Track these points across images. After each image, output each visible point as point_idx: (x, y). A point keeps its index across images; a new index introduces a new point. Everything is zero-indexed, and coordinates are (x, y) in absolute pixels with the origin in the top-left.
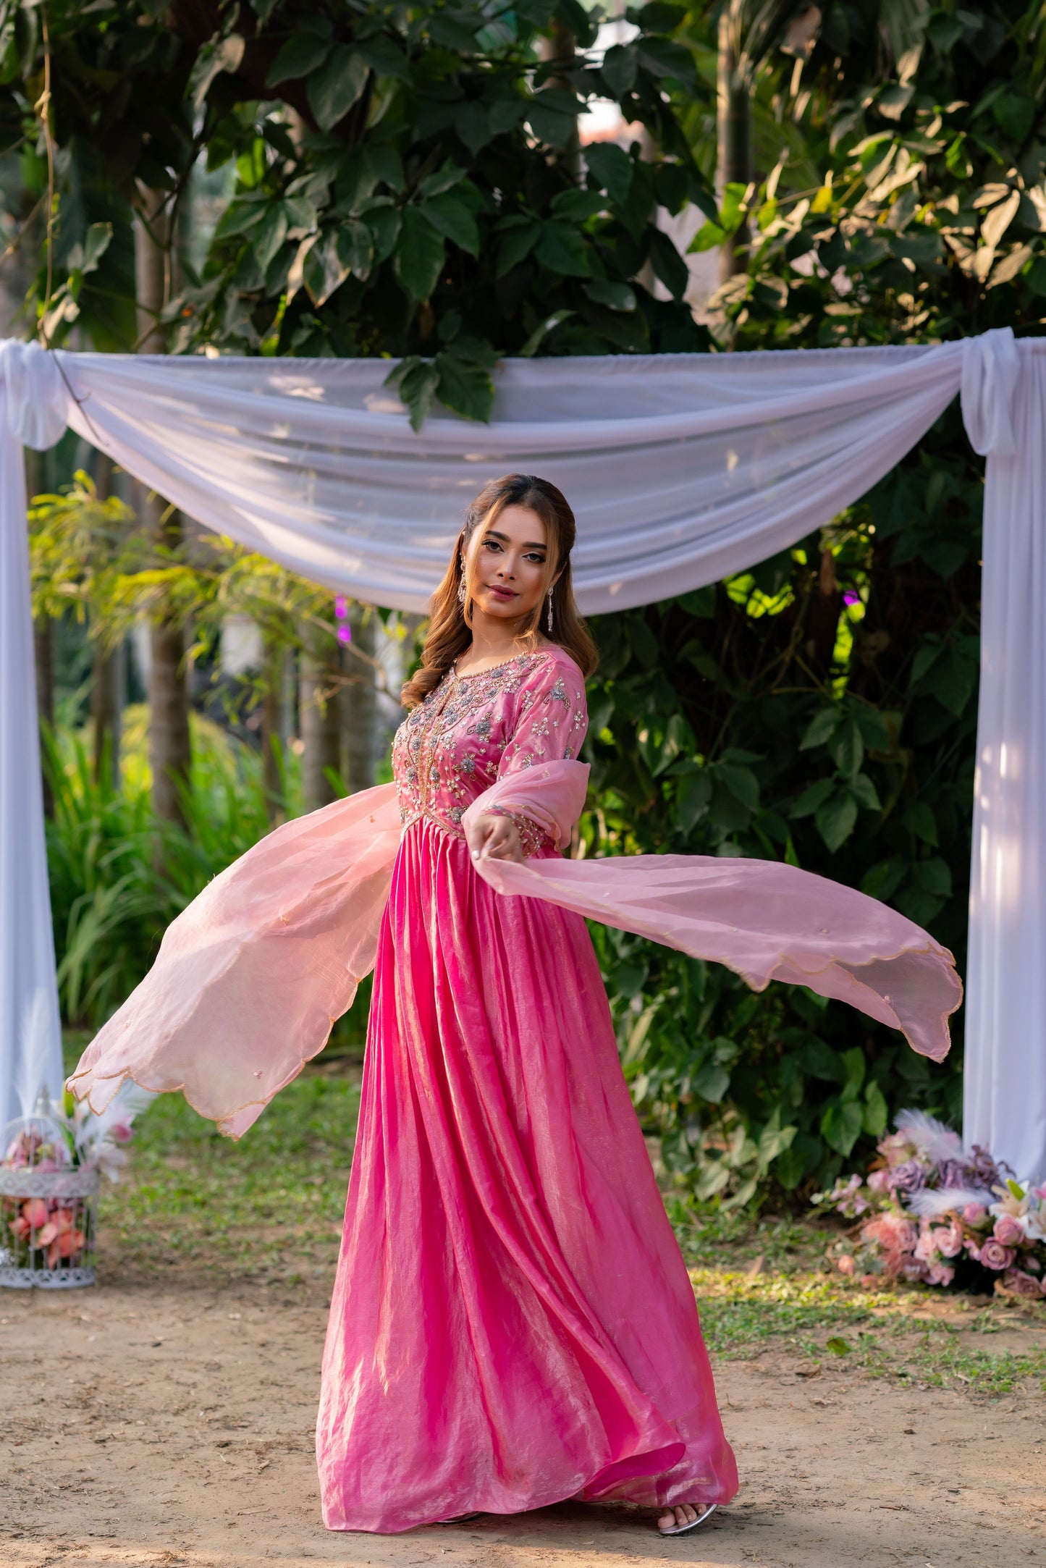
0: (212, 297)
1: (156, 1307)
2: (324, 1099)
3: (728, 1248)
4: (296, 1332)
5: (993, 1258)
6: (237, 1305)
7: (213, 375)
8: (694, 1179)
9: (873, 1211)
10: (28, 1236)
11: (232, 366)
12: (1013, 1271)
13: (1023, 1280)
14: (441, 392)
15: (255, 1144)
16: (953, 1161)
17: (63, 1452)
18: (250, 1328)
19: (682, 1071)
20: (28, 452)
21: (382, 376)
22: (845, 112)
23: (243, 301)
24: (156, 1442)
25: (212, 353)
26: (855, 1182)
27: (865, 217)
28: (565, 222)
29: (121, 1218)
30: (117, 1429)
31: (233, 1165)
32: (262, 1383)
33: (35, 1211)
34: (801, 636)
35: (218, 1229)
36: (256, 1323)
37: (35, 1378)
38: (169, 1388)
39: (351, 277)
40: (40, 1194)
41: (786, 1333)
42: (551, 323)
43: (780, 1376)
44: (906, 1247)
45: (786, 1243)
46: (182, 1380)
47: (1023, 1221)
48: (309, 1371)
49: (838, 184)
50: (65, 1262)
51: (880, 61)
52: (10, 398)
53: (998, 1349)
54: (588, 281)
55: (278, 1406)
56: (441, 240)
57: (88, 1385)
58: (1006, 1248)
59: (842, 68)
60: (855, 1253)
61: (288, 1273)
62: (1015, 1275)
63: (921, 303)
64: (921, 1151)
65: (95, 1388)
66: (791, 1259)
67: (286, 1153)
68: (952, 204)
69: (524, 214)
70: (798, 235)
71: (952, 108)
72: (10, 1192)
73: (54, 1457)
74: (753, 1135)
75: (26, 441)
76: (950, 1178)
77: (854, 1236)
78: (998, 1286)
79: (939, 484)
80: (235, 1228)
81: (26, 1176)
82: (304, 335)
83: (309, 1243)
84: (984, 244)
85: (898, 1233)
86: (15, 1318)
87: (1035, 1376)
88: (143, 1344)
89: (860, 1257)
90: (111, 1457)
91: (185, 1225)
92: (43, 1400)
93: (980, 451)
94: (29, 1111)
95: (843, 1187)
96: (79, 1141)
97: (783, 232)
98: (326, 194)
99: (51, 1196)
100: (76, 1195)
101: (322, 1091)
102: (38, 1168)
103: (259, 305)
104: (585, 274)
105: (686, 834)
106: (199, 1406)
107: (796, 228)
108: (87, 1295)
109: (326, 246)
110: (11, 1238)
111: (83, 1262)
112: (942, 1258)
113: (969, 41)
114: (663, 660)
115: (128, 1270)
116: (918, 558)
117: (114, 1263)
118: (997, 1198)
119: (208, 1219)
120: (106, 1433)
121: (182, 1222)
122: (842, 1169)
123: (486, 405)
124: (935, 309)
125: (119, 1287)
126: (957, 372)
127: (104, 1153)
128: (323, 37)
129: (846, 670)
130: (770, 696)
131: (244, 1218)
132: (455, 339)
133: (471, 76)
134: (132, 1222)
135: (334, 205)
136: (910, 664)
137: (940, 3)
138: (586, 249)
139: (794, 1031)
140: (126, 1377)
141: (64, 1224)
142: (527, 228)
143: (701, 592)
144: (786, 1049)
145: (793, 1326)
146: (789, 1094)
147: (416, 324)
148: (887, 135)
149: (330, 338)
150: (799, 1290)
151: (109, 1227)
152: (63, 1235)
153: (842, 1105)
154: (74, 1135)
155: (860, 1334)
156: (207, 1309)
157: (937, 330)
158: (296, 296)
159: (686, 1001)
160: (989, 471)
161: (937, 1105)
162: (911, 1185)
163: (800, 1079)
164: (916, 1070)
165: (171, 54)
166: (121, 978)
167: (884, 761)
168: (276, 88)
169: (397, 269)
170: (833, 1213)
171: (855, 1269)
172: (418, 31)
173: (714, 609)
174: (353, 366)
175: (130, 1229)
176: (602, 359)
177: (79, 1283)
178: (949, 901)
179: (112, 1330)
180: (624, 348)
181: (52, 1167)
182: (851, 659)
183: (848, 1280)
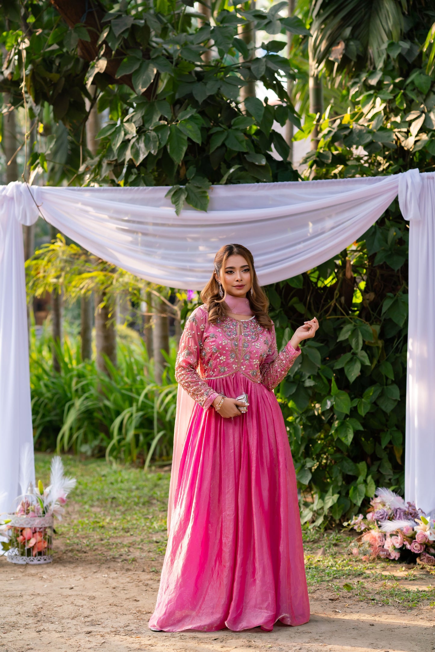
0: (97, 163)
1: (74, 572)
2: (159, 482)
3: (310, 544)
4: (129, 582)
5: (415, 549)
6: (107, 571)
7: (97, 194)
9: (368, 529)
10: (24, 543)
11: (104, 190)
12: (424, 554)
13: (428, 557)
14: (187, 199)
15: (129, 501)
16: (399, 509)
17: (22, 637)
18: (110, 581)
20: (24, 226)
21: (165, 193)
22: (355, 83)
23: (109, 164)
24: (61, 632)
25: (96, 186)
26: (361, 517)
27: (362, 125)
28: (237, 129)
29: (68, 534)
30: (46, 626)
31: (118, 511)
32: (110, 605)
33: (27, 533)
34: (338, 295)
35: (106, 538)
36: (113, 578)
37: (19, 603)
38: (71, 608)
39: (150, 154)
40: (29, 526)
41: (328, 581)
42: (232, 170)
43: (322, 600)
44: (380, 544)
45: (334, 542)
46: (78, 604)
47: (428, 533)
48: (131, 599)
49: (352, 112)
50: (40, 554)
51: (369, 62)
52: (16, 205)
53: (414, 588)
54: (247, 153)
55: (114, 615)
56: (186, 138)
57: (39, 606)
58: (421, 544)
59: (354, 66)
60: (359, 547)
61: (131, 557)
62: (425, 556)
63: (386, 160)
64: (387, 504)
65: (42, 608)
66: (335, 549)
67: (141, 505)
68: (398, 119)
69: (221, 127)
70: (335, 133)
71: (397, 80)
72: (17, 525)
73: (18, 639)
74: (322, 498)
75: (22, 222)
76: (398, 516)
77: (359, 540)
78: (418, 560)
79: (393, 233)
80: (113, 537)
81: (24, 519)
82: (133, 177)
83: (141, 543)
84: (411, 135)
85: (377, 538)
86: (17, 577)
87: (428, 599)
88: (66, 588)
89: (361, 549)
90: (41, 639)
91: (93, 536)
92: (19, 613)
93: (406, 219)
94: (24, 493)
95: (356, 519)
96: (45, 505)
97: (330, 132)
98: (141, 120)
99: (34, 526)
100: (43, 526)
101: (160, 479)
102: (28, 516)
103: (115, 166)
104: (245, 151)
105: (292, 376)
106: (82, 615)
107: (335, 130)
108: (48, 567)
109: (140, 142)
110: (18, 544)
111: (47, 553)
112: (395, 549)
113: (404, 53)
114: (283, 306)
115: (67, 556)
116: (385, 263)
117: (61, 553)
118: (417, 524)
119: (103, 534)
120: (42, 628)
121: (92, 535)
122: (357, 512)
123: (206, 204)
124: (391, 162)
125: (61, 563)
126: (397, 187)
127: (55, 509)
128: (138, 57)
129: (359, 308)
130: (326, 319)
131: (118, 533)
132: (193, 178)
133: (200, 72)
134: (72, 535)
135: (143, 125)
136: (382, 306)
137: (392, 39)
138: (246, 141)
139: (338, 455)
140: (56, 603)
141: (38, 537)
142: (222, 132)
143: (296, 278)
144: (335, 462)
145: (331, 578)
146: (336, 481)
147: (178, 172)
148: (372, 92)
149: (143, 178)
150: (336, 562)
151: (63, 537)
152: (39, 542)
153: (357, 485)
154: (43, 502)
155: (358, 582)
156: (95, 572)
157: (392, 170)
158: (128, 162)
159: (293, 443)
160: (410, 227)
161: (396, 485)
162: (382, 518)
163: (341, 474)
164: (387, 470)
165: (80, 66)
166: (85, 434)
167: (372, 345)
168: (120, 78)
169: (169, 150)
170: (352, 529)
171: (359, 553)
172: (178, 54)
173: (304, 285)
174: (152, 189)
175: (71, 538)
176: (252, 184)
177: (45, 562)
178: (399, 402)
179: (55, 582)
180: (262, 180)
181: (34, 515)
182: (361, 303)
183: (356, 558)
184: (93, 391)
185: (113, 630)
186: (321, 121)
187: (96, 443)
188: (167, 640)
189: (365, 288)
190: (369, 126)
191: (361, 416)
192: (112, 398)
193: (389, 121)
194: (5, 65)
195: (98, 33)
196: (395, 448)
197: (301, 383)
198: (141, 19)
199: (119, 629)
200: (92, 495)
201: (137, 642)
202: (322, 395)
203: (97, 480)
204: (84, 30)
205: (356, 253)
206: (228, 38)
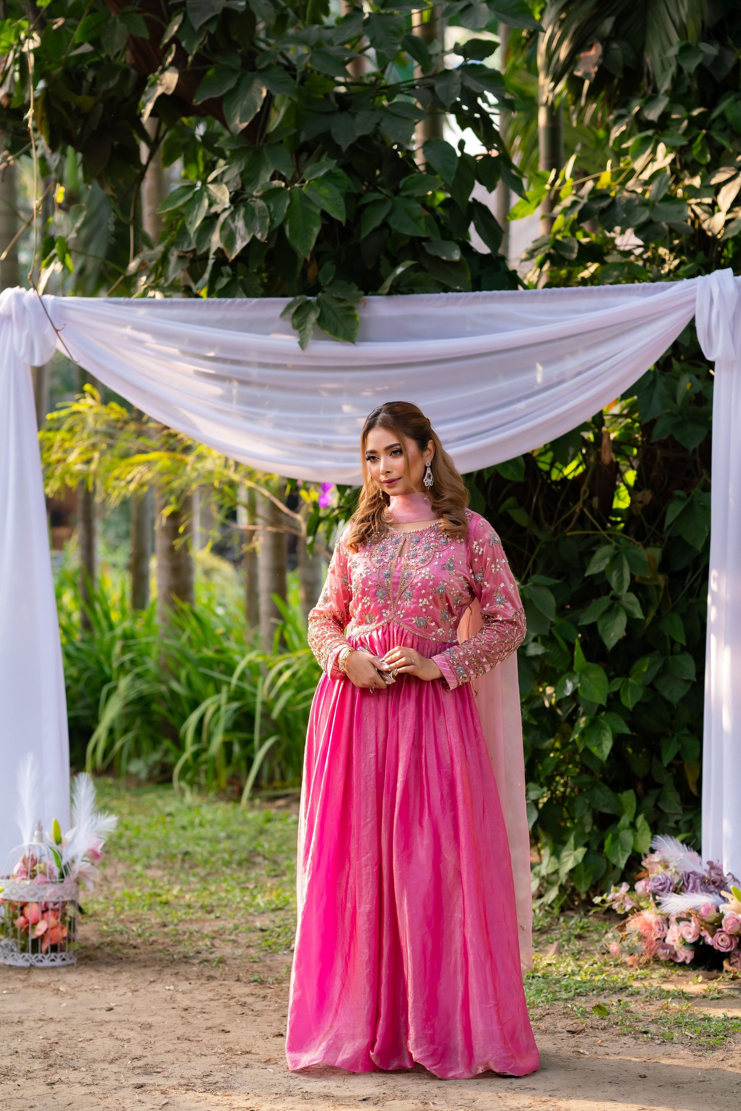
0: (159, 256)
1: (115, 981)
2: (268, 826)
3: (535, 936)
4: (212, 1000)
5: (721, 944)
6: (173, 979)
7: (160, 311)
9: (638, 909)
10: (27, 929)
11: (173, 304)
12: (737, 953)
14: (320, 321)
15: (213, 859)
16: (694, 873)
17: (21, 1092)
18: (179, 997)
20: (32, 367)
21: (280, 310)
22: (619, 118)
23: (181, 258)
24: (90, 1085)
25: (159, 296)
26: (625, 887)
27: (633, 192)
28: (409, 197)
29: (105, 915)
30: (64, 1074)
31: (194, 875)
32: (178, 1038)
33: (32, 911)
34: (588, 494)
35: (172, 922)
36: (184, 993)
37: (16, 1035)
38: (109, 1043)
39: (254, 238)
40: (35, 899)
41: (566, 1000)
42: (400, 270)
43: (555, 1032)
44: (659, 936)
45: (578, 932)
46: (120, 1037)
48: (215, 1029)
49: (615, 169)
50: (54, 948)
51: (645, 80)
52: (16, 330)
53: (719, 1012)
54: (427, 240)
55: (186, 1057)
56: (318, 212)
57: (52, 1040)
58: (731, 936)
59: (618, 86)
60: (622, 940)
61: (217, 955)
62: (738, 957)
63: (674, 254)
64: (672, 865)
65: (56, 1043)
66: (579, 944)
67: (234, 866)
68: (697, 182)
69: (380, 192)
70: (585, 205)
71: (695, 113)
72: (14, 898)
73: (14, 1096)
74: (556, 853)
75: (26, 360)
76: (691, 885)
77: (622, 928)
78: (726, 964)
79: (686, 384)
80: (185, 921)
81: (26, 886)
82: (224, 281)
83: (235, 932)
84: (719, 211)
85: (653, 925)
86: (13, 989)
88: (100, 1009)
89: (625, 943)
90: (55, 1096)
91: (149, 919)
92: (17, 1052)
93: (709, 358)
94: (28, 840)
95: (616, 891)
96: (64, 862)
97: (575, 203)
98: (239, 179)
99: (45, 899)
100: (61, 900)
101: (269, 820)
102: (34, 881)
103: (193, 261)
104: (424, 235)
106: (129, 1056)
107: (585, 200)
108: (68, 972)
109: (237, 217)
110: (15, 931)
111: (67, 948)
112: (685, 944)
113: (708, 64)
114: (489, 512)
115: (102, 953)
116: (671, 436)
117: (92, 948)
118: (725, 900)
119: (167, 915)
120: (56, 1078)
121: (148, 917)
122: (618, 878)
123: (353, 330)
124: (684, 258)
126: (694, 301)
127: (83, 869)
128: (234, 67)
129: (625, 518)
130: (565, 537)
131: (193, 914)
132: (329, 285)
133: (344, 94)
134: (112, 917)
135: (243, 188)
136: (665, 514)
137: (687, 38)
138: (426, 217)
139: (586, 778)
140: (81, 1034)
141: (53, 921)
142: (382, 202)
143: (513, 462)
144: (580, 791)
145: (572, 994)
146: (581, 824)
147: (304, 272)
148: (650, 133)
149: (242, 283)
150: (581, 967)
151: (95, 920)
152: (52, 929)
153: (619, 831)
154: (61, 857)
155: (619, 1001)
156: (151, 982)
157: (685, 272)
158: (215, 254)
160: (716, 373)
161: (688, 831)
162: (663, 890)
163: (590, 812)
164: (673, 805)
165: (131, 84)
166: (137, 741)
167: (647, 583)
168: (201, 105)
169: (287, 233)
170: (610, 910)
171: (622, 952)
172: (304, 62)
173: (526, 475)
174: (257, 304)
175: (110, 922)
176: (437, 295)
177: (64, 963)
178: (694, 684)
179: (80, 998)
180: (453, 287)
181: (44, 880)
182: (629, 509)
183: (616, 960)
184: (150, 664)
185: (183, 1081)
187: (156, 756)
188: (279, 1100)
189: (636, 482)
190: (644, 193)
191: (628, 709)
192: (183, 676)
193: (681, 185)
195: (163, 24)
196: (686, 766)
199: (194, 1080)
200: (148, 847)
201: (225, 1103)
202: (558, 671)
203: (158, 822)
204: (139, 19)
205: (620, 420)
206: (395, 33)
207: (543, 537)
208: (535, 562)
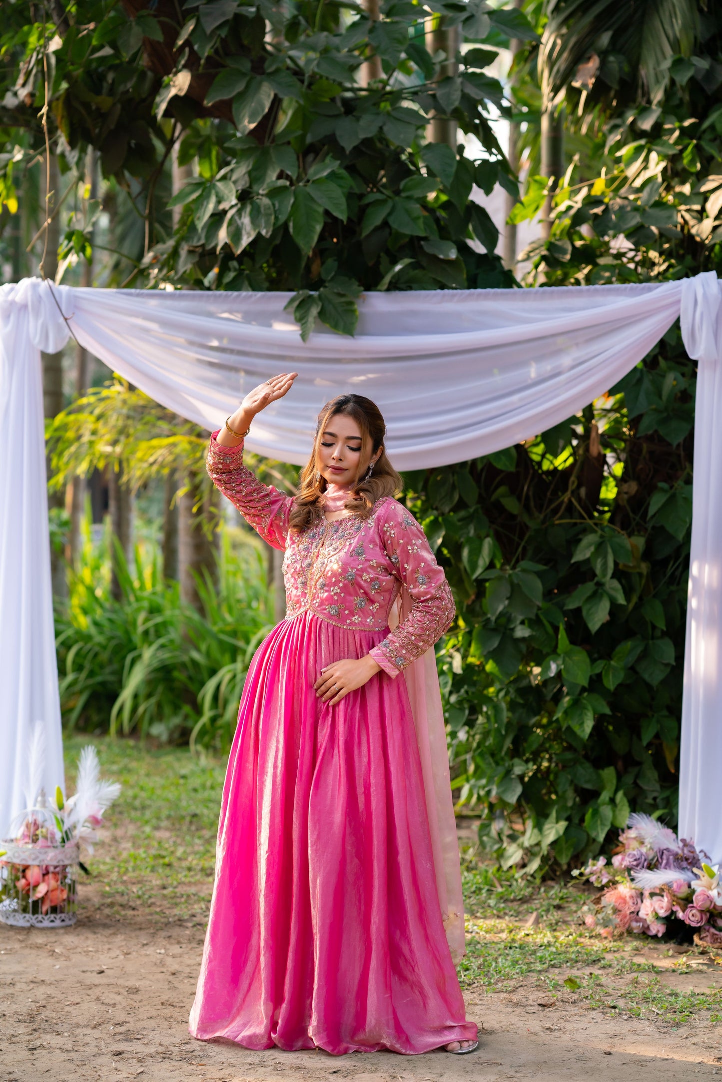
0: (170, 250)
1: (109, 943)
3: (515, 905)
5: (692, 919)
6: (165, 942)
7: (169, 303)
8: (501, 855)
9: (613, 883)
10: (28, 891)
11: (181, 297)
12: (707, 927)
13: (714, 934)
14: (322, 314)
16: (668, 850)
17: (2, 1058)
18: (169, 960)
19: (490, 781)
20: (44, 355)
21: (284, 303)
22: (615, 127)
23: (191, 252)
24: (70, 1051)
25: (169, 288)
26: (602, 861)
27: (626, 198)
28: (409, 198)
29: (109, 876)
30: (48, 1039)
31: (199, 838)
32: (163, 1004)
33: (33, 874)
34: (576, 484)
35: (171, 885)
36: (174, 957)
37: (7, 997)
38: (95, 1007)
39: (259, 235)
40: (36, 863)
41: (540, 972)
42: (398, 268)
43: (527, 1005)
44: (632, 910)
45: (557, 902)
46: (106, 1001)
47: (714, 893)
49: (609, 176)
50: (54, 910)
51: (640, 92)
52: (31, 319)
53: (686, 988)
54: (425, 239)
55: (167, 1023)
56: (321, 210)
57: (40, 1004)
58: (701, 912)
59: (615, 97)
60: (597, 912)
62: (708, 931)
63: (663, 257)
64: (647, 841)
65: (44, 1007)
66: (556, 915)
68: (686, 189)
69: (382, 193)
70: (579, 210)
71: (687, 123)
72: (16, 861)
74: (539, 826)
75: (41, 347)
76: (664, 862)
77: (598, 901)
78: (696, 939)
79: (671, 381)
80: (184, 883)
81: (29, 849)
82: (231, 275)
84: (707, 217)
85: (628, 899)
86: (11, 950)
87: (708, 1009)
88: (92, 972)
89: (600, 916)
90: (35, 1062)
91: (150, 881)
92: (4, 1015)
93: (693, 357)
94: (32, 805)
95: (594, 865)
96: (66, 827)
97: (570, 208)
98: (247, 178)
99: (46, 863)
100: (61, 863)
102: (36, 845)
103: (202, 255)
104: (422, 234)
105: (493, 619)
106: (112, 1022)
107: (579, 205)
108: (66, 933)
109: (243, 214)
110: (17, 892)
111: (66, 909)
112: (658, 918)
113: (699, 77)
114: (481, 500)
115: (101, 914)
116: (656, 431)
117: (92, 909)
118: (697, 876)
119: (167, 877)
120: (38, 1043)
121: (149, 879)
122: (597, 851)
123: (352, 324)
124: (673, 261)
125: (89, 927)
126: (679, 301)
127: (84, 835)
128: (244, 71)
129: (612, 508)
130: (553, 525)
131: (192, 876)
132: (333, 279)
133: (351, 99)
134: (115, 878)
135: (250, 187)
136: (649, 504)
137: (680, 52)
138: (425, 217)
139: (569, 755)
140: (69, 998)
141: (52, 882)
142: (383, 202)
143: (504, 452)
144: (564, 767)
145: (546, 966)
146: (562, 798)
147: (308, 268)
148: (642, 142)
149: (248, 278)
150: (556, 938)
151: (99, 881)
152: (52, 891)
153: (599, 806)
154: (63, 822)
155: (591, 974)
156: (144, 945)
157: (673, 274)
158: (222, 249)
159: (493, 733)
160: (699, 370)
161: (665, 808)
162: (637, 865)
163: (572, 788)
164: (651, 783)
165: (147, 85)
166: (159, 706)
167: (630, 571)
168: (213, 106)
169: (291, 230)
170: (587, 881)
171: (597, 924)
172: (311, 67)
173: (518, 465)
174: (263, 297)
175: (112, 883)
176: (433, 292)
177: (63, 924)
178: (673, 668)
179: (74, 960)
180: (449, 284)
181: (45, 844)
182: (615, 499)
183: (592, 931)
184: (174, 634)
185: (161, 1049)
186: (558, 191)
187: (176, 721)
188: (252, 1071)
189: (624, 473)
190: (637, 199)
191: (608, 690)
192: (203, 647)
193: (672, 192)
194: (20, 81)
195: (178, 28)
196: (664, 745)
197: (508, 632)
198: (251, 5)
199: (172, 1048)
200: (160, 809)
201: (198, 1073)
202: (544, 652)
203: (172, 784)
204: (153, 22)
205: (610, 415)
206: (399, 42)
207: (533, 525)
208: (524, 549)
